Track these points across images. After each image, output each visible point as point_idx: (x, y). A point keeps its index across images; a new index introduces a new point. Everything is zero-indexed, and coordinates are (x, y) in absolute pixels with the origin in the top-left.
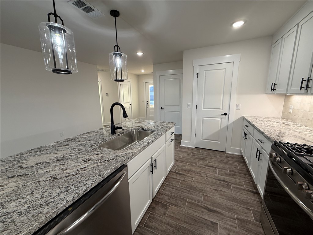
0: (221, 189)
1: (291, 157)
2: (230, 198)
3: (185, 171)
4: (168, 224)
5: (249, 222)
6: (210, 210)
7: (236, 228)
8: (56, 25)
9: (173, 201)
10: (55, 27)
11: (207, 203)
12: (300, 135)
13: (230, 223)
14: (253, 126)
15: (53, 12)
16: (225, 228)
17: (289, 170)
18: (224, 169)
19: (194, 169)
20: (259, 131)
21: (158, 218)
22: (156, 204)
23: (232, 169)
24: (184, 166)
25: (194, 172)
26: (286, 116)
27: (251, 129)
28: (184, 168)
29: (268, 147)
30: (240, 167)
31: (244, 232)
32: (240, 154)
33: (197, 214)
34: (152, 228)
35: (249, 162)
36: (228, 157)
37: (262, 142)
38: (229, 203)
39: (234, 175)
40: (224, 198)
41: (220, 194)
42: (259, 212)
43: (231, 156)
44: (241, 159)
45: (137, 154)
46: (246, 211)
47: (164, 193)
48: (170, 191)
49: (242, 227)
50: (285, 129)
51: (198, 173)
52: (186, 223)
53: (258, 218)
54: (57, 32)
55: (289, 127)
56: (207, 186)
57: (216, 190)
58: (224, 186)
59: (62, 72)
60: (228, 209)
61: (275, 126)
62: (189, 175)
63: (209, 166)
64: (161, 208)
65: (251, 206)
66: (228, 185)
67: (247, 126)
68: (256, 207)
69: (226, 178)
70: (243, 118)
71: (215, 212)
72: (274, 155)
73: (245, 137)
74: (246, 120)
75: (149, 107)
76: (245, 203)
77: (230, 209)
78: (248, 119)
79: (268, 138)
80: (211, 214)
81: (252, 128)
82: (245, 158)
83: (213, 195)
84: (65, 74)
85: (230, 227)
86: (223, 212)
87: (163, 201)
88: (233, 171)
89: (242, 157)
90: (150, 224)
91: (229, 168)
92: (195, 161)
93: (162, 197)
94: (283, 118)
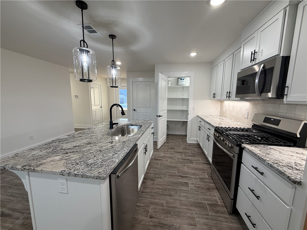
0: (187, 164)
1: (223, 133)
2: (193, 169)
3: (161, 157)
4: (157, 188)
5: (206, 178)
6: (182, 177)
7: (199, 182)
8: (84, 48)
9: (157, 176)
10: (83, 49)
11: (180, 173)
12: (228, 124)
13: (195, 181)
14: (204, 120)
15: (83, 39)
16: (192, 184)
17: (222, 138)
18: (188, 153)
19: (167, 155)
20: (208, 123)
21: (150, 187)
22: (146, 180)
23: (193, 153)
24: (160, 154)
25: (168, 157)
26: (222, 114)
27: (203, 123)
28: (160, 156)
29: (213, 131)
30: (197, 151)
31: (203, 183)
32: (196, 143)
33: (175, 180)
34: (147, 193)
35: (203, 146)
36: (189, 145)
37: (209, 130)
38: (193, 171)
39: (195, 156)
40: (191, 169)
41: (187, 168)
42: (210, 173)
43: (191, 144)
44: (198, 146)
45: (140, 138)
46: (203, 173)
47: (149, 173)
48: (153, 171)
49: (202, 181)
50: (221, 121)
51: (170, 158)
52: (169, 186)
53: (210, 176)
54: (85, 53)
55: (223, 120)
56: (179, 164)
57: (184, 166)
58: (189, 163)
59: (86, 81)
60: (193, 174)
61: (216, 120)
62: (164, 159)
63: (177, 152)
64: (150, 181)
65: (205, 171)
66: (191, 162)
67: (200, 122)
68: (208, 170)
69: (190, 158)
70: (198, 116)
71: (186, 177)
72: (216, 134)
73: (200, 130)
74: (200, 117)
76: (202, 170)
77: (194, 174)
78: (201, 117)
79: (213, 126)
80: (183, 178)
82: (201, 144)
83: (183, 169)
84: (88, 82)
85: (195, 183)
86: (190, 176)
87: (150, 177)
88: (193, 154)
89: (199, 144)
90: (145, 191)
91: (191, 152)
92: (167, 150)
93: (149, 175)
94: (220, 116)
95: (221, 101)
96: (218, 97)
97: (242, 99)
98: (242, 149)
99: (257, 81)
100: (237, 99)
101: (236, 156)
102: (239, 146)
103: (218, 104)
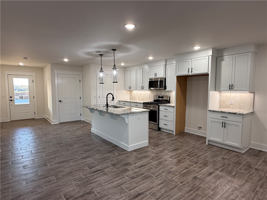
67: (124, 104)
70: (119, 101)
74: (123, 101)
75: (14, 103)
81: (129, 103)
95: (130, 91)
98: (159, 106)
99: (159, 83)
101: (158, 109)
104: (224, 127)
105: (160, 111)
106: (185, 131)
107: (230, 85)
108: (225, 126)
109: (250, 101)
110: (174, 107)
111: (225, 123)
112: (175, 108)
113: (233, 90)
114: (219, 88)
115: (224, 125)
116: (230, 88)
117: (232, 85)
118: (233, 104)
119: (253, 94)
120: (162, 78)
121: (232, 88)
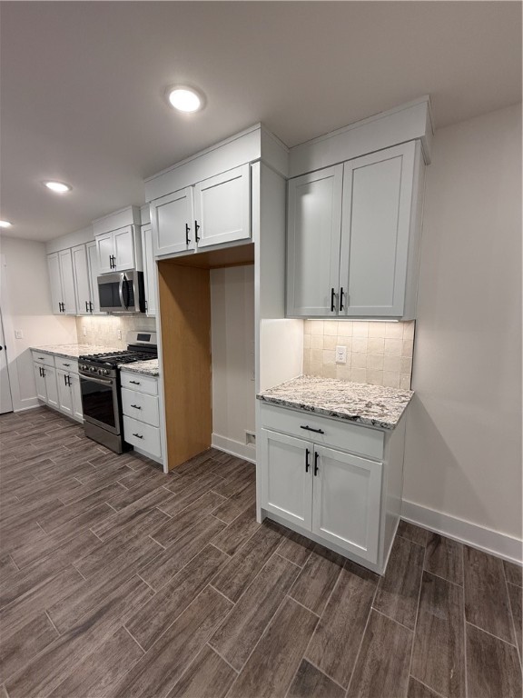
0: (34, 441)
7: (68, 450)
14: (51, 354)
20: (61, 356)
26: (82, 340)
27: (49, 360)
29: (75, 366)
32: (38, 405)
35: (58, 400)
36: (22, 415)
37: (67, 366)
46: (72, 438)
55: (87, 348)
61: (75, 350)
65: (73, 434)
67: (42, 359)
68: (79, 432)
70: (31, 350)
72: (82, 366)
73: (43, 375)
74: (37, 351)
76: (68, 436)
77: (55, 446)
78: (41, 349)
79: (72, 357)
81: (52, 357)
82: (50, 401)
89: (45, 407)
94: (80, 343)
95: (77, 317)
96: (70, 309)
97: (110, 313)
98: (118, 371)
99: (121, 291)
100: (102, 313)
101: (114, 381)
102: (115, 368)
103: (72, 324)
104: (311, 469)
105: (122, 389)
106: (213, 445)
107: (333, 294)
108: (316, 469)
109: (403, 355)
110: (157, 375)
111: (316, 456)
112: (161, 379)
113: (346, 311)
114: (298, 305)
115: (313, 462)
116: (333, 306)
117: (342, 293)
118: (343, 364)
119: (411, 327)
120: (130, 272)
121: (342, 306)
